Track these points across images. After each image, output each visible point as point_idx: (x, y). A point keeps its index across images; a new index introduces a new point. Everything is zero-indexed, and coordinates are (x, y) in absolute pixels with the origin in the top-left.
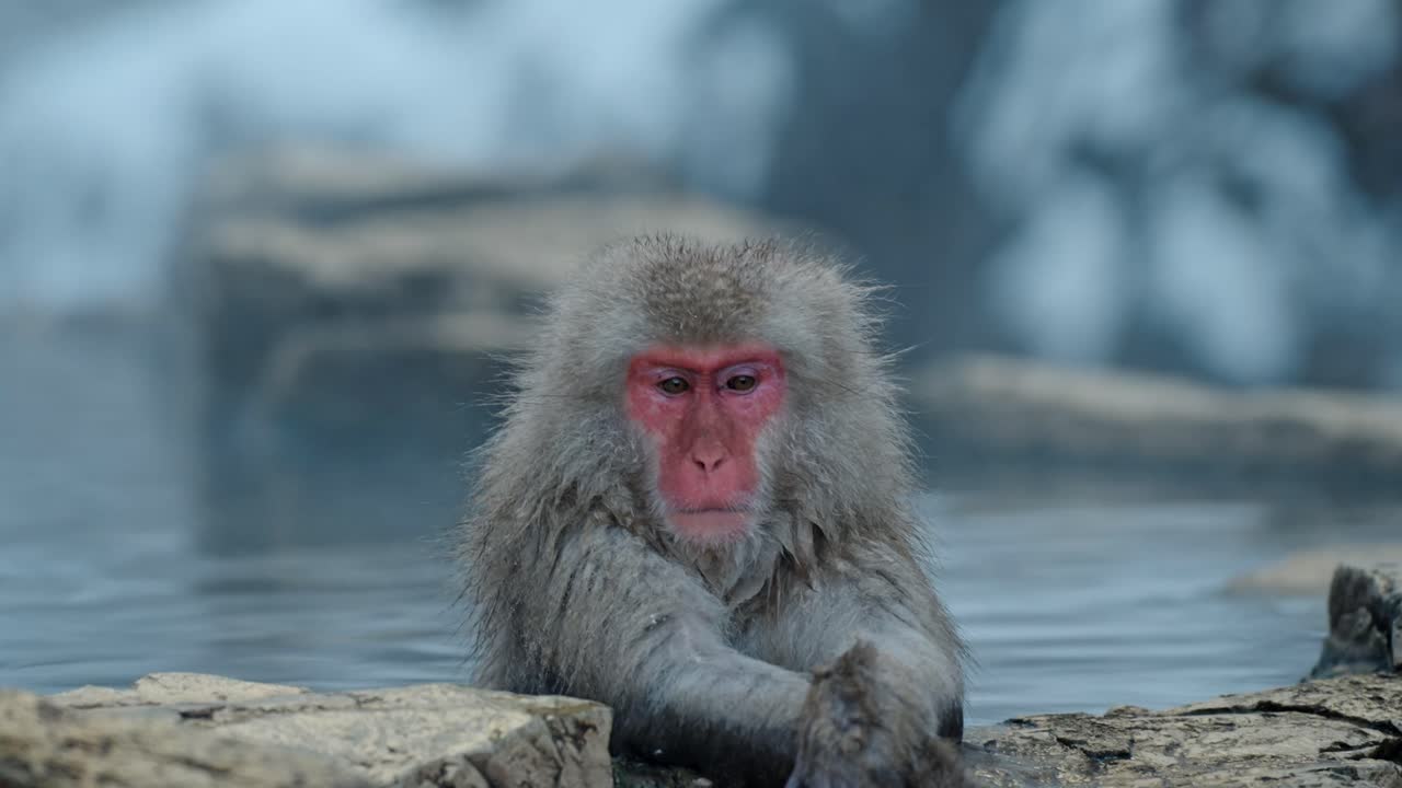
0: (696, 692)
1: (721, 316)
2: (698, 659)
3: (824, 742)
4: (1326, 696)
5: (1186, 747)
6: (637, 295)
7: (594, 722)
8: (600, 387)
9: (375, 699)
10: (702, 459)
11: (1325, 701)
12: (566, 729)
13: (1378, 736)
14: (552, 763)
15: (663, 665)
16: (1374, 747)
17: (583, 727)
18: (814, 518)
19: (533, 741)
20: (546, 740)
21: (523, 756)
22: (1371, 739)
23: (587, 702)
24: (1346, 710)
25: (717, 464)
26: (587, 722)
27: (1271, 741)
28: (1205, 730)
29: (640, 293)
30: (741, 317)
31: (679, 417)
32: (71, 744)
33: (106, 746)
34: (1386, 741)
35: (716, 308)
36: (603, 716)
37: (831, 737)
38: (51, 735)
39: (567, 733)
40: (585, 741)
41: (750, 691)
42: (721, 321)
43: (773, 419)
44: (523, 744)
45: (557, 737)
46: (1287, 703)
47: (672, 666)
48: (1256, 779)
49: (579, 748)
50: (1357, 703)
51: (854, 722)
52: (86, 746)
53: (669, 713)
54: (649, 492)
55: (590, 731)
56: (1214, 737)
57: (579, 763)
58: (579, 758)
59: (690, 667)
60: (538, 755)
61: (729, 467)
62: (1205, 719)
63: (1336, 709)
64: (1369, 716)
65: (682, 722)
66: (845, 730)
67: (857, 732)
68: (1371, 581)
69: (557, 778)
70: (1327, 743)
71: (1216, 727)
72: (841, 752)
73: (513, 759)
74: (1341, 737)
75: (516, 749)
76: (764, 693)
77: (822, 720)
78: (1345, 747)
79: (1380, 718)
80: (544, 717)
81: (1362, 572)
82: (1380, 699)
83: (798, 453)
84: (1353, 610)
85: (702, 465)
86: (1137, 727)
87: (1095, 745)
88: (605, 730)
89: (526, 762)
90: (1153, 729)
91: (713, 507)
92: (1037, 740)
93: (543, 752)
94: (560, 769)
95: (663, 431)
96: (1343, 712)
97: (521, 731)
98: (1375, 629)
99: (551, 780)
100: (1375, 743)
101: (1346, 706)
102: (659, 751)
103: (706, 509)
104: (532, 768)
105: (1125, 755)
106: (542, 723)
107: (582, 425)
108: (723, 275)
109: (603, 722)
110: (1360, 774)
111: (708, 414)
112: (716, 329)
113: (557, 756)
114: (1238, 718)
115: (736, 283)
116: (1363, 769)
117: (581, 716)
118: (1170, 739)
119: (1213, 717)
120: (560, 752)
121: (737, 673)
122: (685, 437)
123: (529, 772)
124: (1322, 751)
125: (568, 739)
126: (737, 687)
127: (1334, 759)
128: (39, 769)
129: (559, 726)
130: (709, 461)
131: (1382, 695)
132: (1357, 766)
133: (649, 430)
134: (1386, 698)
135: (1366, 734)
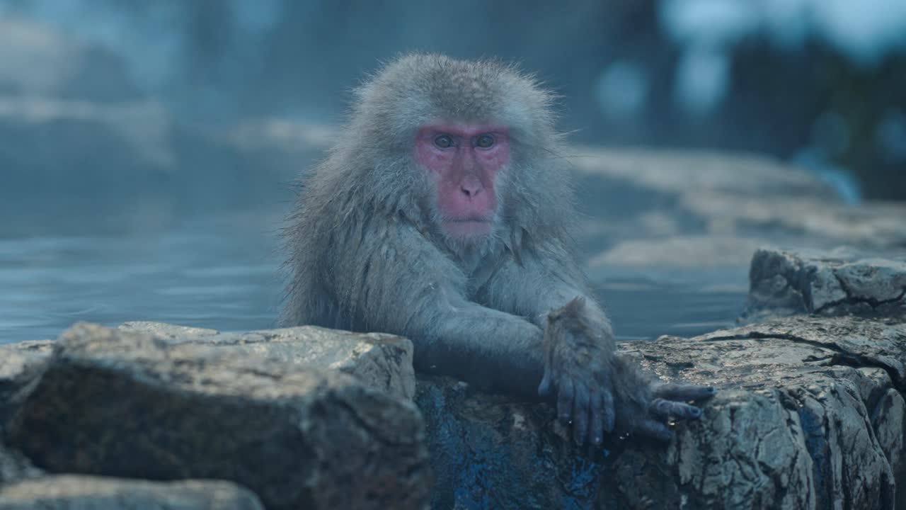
0: (458, 331)
1: (479, 105)
2: (454, 309)
3: (566, 357)
4: (790, 329)
5: (722, 360)
6: (425, 89)
7: (405, 348)
8: (401, 144)
9: (275, 336)
10: (468, 189)
11: (790, 331)
12: (391, 352)
13: (829, 352)
14: (386, 373)
15: (434, 313)
16: (830, 359)
17: (400, 351)
18: (525, 227)
19: (376, 360)
20: (382, 359)
21: (371, 369)
22: (826, 353)
23: (396, 336)
24: (805, 336)
25: (477, 193)
26: (401, 348)
27: (771, 356)
28: (728, 350)
29: (427, 88)
30: (491, 107)
31: (451, 163)
32: (179, 363)
33: (201, 364)
34: (835, 354)
35: (475, 99)
36: (408, 345)
37: (570, 355)
38: (167, 357)
39: (392, 355)
40: (401, 360)
41: (495, 330)
42: (479, 108)
43: (504, 166)
44: (370, 362)
45: (387, 357)
46: (767, 333)
47: (440, 314)
48: (782, 378)
49: (398, 364)
50: (811, 333)
51: (581, 345)
52: (191, 363)
53: (441, 343)
54: (430, 209)
55: (403, 354)
56: (734, 353)
57: (398, 373)
58: (398, 369)
59: (450, 315)
60: (378, 368)
61: (483, 195)
62: (725, 343)
63: (799, 336)
64: (822, 340)
65: (450, 349)
66: (576, 350)
67: (585, 351)
68: (783, 259)
69: (388, 383)
70: (805, 357)
71: (733, 348)
72: (577, 363)
73: (366, 371)
74: (811, 353)
75: (367, 365)
76: (502, 330)
77: (563, 345)
78: (815, 359)
79: (828, 341)
80: (380, 345)
81: (775, 253)
82: (823, 330)
83: (520, 188)
84: (771, 276)
85: (467, 193)
86: (688, 349)
87: (671, 359)
88: (411, 352)
89: (372, 372)
90: (698, 349)
91: (475, 218)
92: (633, 357)
93: (381, 366)
94: (390, 376)
95: (440, 172)
96: (804, 338)
97: (369, 354)
98: (791, 287)
99: (385, 384)
100: (830, 356)
101: (804, 334)
102: (434, 366)
103: (470, 220)
104: (375, 376)
105: (690, 365)
106: (379, 349)
107: (392, 165)
108: (476, 80)
109: (409, 349)
110: (836, 374)
111: (468, 162)
112: (476, 113)
113: (388, 369)
114: (745, 343)
115: (484, 85)
116: (838, 371)
117: (398, 345)
118: (711, 355)
119: (730, 341)
120: (390, 366)
121: (484, 318)
122: (455, 175)
123: (374, 379)
124: (804, 361)
125: (393, 358)
126: (485, 328)
127: (813, 366)
128: (166, 377)
129: (387, 350)
130: (472, 190)
131: (824, 327)
132: (833, 369)
133: (431, 171)
134: (827, 329)
135: (823, 351)
